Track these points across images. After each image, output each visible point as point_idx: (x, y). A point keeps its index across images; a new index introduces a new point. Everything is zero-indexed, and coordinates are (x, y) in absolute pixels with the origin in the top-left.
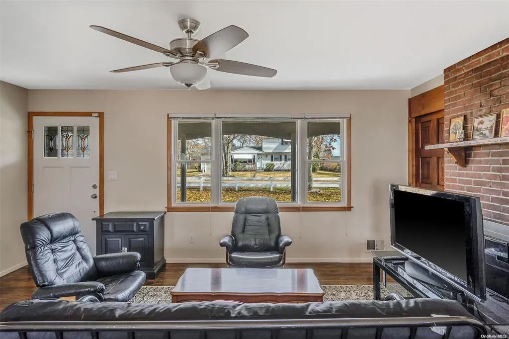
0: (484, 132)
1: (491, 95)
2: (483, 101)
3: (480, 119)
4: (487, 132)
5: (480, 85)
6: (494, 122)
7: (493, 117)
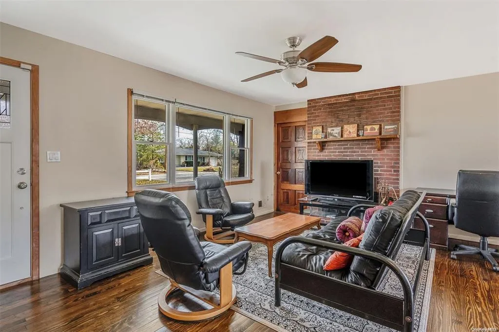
0: (335, 135)
1: (338, 118)
2: (333, 120)
3: (332, 128)
4: (337, 135)
5: (332, 112)
6: (340, 130)
7: (340, 128)
